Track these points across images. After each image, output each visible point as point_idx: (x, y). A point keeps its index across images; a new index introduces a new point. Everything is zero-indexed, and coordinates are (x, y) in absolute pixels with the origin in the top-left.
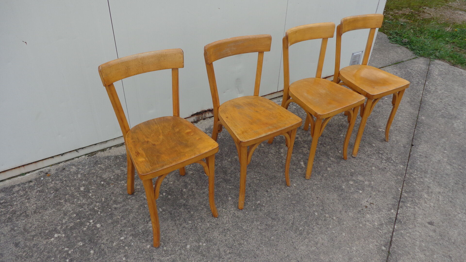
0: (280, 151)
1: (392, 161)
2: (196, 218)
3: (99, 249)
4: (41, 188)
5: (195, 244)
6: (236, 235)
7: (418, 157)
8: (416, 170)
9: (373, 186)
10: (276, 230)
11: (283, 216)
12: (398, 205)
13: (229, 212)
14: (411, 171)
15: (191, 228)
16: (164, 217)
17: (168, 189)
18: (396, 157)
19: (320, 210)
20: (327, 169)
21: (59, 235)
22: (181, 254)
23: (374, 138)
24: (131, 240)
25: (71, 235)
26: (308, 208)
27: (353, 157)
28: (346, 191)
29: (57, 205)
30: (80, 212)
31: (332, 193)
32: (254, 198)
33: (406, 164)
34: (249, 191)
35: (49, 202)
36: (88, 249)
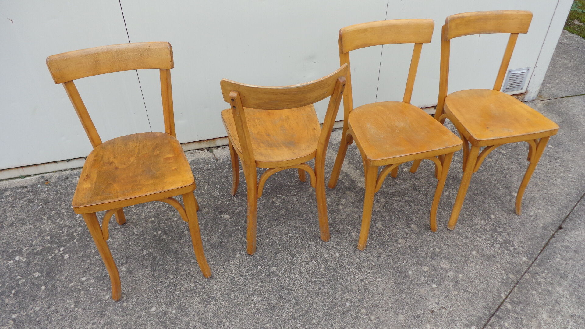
0: (340, 201)
1: (512, 248)
2: (182, 273)
3: (52, 286)
4: (32, 197)
5: (164, 308)
6: (220, 308)
7: (560, 250)
8: (548, 269)
9: (459, 281)
10: (278, 315)
11: (297, 297)
12: (486, 321)
13: (228, 274)
14: (538, 269)
15: (169, 286)
16: (144, 262)
17: (167, 227)
18: (522, 242)
19: (357, 300)
20: (397, 240)
21: (21, 258)
22: (140, 317)
23: (498, 205)
24: (92, 284)
25: (32, 261)
26: (339, 294)
27: (448, 229)
28: (412, 280)
29: (38, 221)
30: (56, 235)
31: (387, 278)
32: (270, 263)
33: (535, 256)
34: (269, 250)
35: (31, 216)
36: (41, 283)
